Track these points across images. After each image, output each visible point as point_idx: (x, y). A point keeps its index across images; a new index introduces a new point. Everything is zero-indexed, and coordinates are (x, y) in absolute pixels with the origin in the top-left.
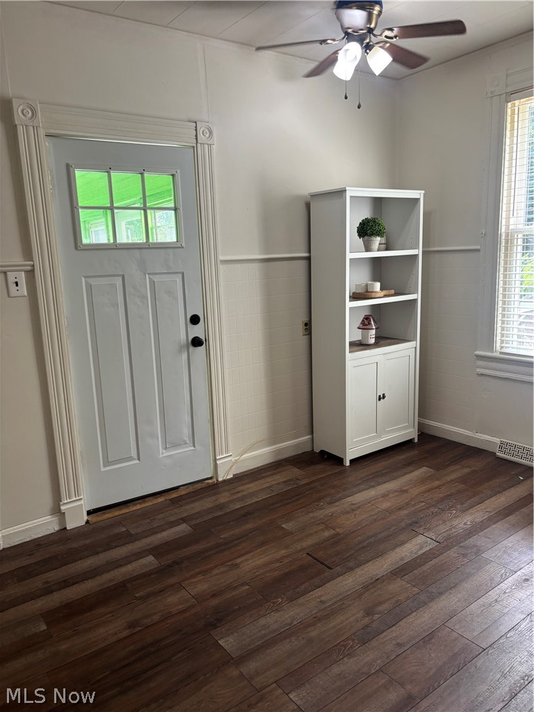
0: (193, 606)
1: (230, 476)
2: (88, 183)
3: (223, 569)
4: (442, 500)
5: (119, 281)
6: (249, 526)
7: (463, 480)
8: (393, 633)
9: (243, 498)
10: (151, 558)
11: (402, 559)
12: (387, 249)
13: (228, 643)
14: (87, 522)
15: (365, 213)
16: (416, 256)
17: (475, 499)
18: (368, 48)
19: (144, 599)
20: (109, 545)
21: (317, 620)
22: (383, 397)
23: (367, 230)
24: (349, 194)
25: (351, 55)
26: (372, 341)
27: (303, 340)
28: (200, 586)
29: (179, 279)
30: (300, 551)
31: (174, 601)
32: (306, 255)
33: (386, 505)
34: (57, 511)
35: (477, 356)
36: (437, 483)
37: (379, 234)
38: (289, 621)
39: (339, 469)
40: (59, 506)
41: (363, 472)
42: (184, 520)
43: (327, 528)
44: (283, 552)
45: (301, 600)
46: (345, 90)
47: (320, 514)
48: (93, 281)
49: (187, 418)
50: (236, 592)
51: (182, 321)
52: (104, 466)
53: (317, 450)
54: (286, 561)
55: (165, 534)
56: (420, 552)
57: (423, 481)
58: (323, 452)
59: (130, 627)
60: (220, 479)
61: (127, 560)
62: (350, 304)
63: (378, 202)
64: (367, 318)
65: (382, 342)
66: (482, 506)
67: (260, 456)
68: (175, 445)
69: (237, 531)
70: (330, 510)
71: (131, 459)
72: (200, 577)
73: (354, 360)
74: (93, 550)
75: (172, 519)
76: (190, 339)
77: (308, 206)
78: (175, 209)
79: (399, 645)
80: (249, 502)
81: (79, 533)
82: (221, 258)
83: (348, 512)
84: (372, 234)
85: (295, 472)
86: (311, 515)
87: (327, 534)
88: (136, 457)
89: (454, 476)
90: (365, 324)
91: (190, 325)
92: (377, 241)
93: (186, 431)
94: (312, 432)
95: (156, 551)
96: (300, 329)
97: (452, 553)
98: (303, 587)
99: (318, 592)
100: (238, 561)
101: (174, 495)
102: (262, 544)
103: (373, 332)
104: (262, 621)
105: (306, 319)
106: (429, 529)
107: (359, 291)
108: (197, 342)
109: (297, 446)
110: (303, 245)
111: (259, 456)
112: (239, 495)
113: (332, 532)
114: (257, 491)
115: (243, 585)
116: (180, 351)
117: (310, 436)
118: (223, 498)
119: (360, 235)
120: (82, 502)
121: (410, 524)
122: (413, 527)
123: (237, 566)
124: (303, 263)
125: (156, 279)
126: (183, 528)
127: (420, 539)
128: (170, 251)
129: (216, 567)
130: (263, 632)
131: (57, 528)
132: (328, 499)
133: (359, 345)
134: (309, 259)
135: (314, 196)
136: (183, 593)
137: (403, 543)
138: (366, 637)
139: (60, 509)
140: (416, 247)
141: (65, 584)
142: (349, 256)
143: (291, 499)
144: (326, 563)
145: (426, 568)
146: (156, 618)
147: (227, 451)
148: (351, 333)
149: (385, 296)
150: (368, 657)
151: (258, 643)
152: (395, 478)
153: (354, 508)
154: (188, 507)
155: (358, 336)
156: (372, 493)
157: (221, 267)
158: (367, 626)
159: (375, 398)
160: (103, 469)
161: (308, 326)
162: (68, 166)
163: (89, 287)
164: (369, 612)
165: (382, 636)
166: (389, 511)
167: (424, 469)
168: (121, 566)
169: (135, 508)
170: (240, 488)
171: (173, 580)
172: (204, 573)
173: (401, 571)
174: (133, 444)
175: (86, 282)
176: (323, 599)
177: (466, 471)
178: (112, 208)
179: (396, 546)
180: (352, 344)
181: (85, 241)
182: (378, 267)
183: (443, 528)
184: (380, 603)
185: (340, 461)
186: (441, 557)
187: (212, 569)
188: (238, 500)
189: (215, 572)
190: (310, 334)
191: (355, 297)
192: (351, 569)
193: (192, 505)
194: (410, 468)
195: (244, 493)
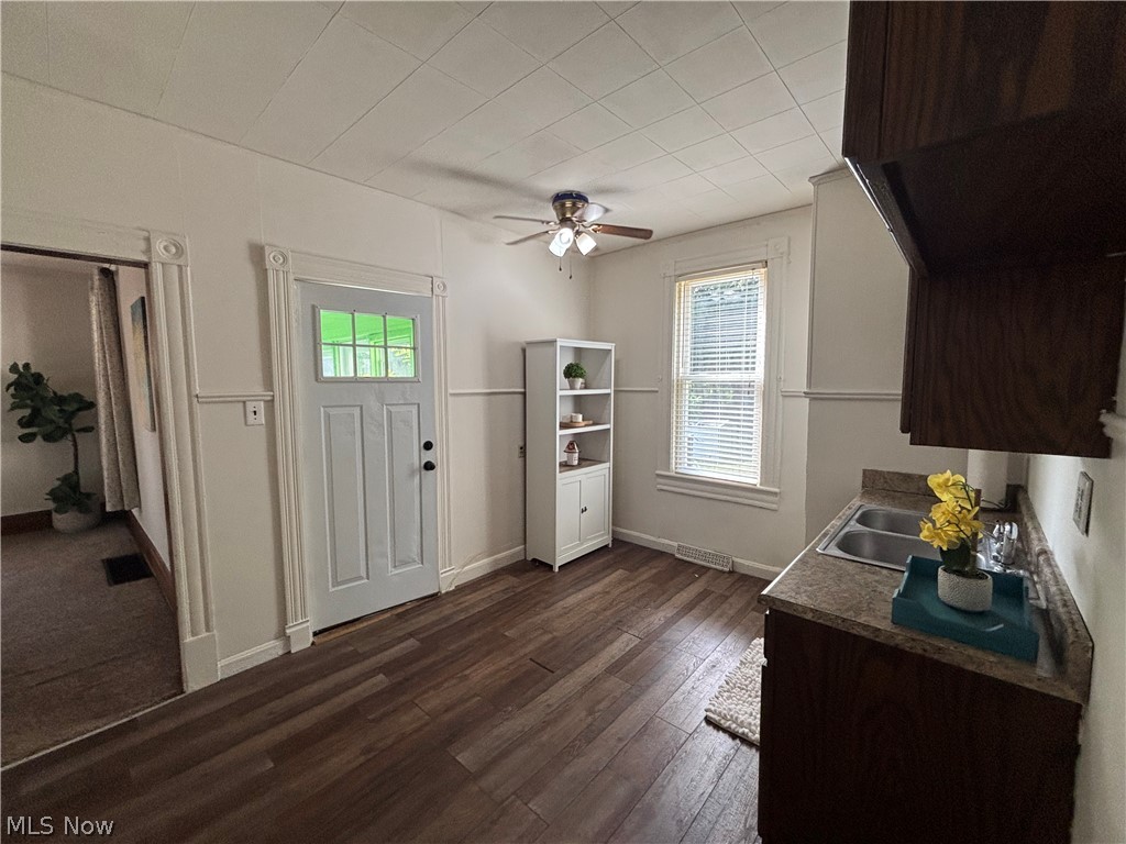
0: (427, 724)
1: (453, 588)
2: (332, 323)
3: (454, 681)
4: (638, 599)
5: (357, 411)
6: (475, 636)
7: (653, 579)
8: (613, 729)
9: (466, 609)
10: (381, 676)
11: (613, 657)
12: (586, 388)
13: (465, 758)
14: (313, 643)
15: (569, 360)
16: (609, 394)
17: (665, 597)
18: (578, 233)
19: (378, 721)
20: (338, 666)
21: (546, 724)
22: (585, 510)
23: (571, 372)
24: (559, 344)
25: (565, 239)
26: (576, 463)
27: (519, 461)
28: (433, 701)
29: (414, 410)
30: (523, 657)
31: (407, 721)
32: (523, 390)
33: (592, 607)
34: (282, 635)
35: (658, 475)
36: (631, 584)
37: (581, 376)
38: (520, 729)
39: (550, 575)
40: (284, 629)
41: (570, 577)
42: (411, 635)
43: (546, 632)
44: (509, 660)
45: (529, 706)
46: (560, 264)
47: (538, 619)
48: (333, 412)
49: (416, 537)
50: (468, 704)
51: (416, 446)
52: (333, 586)
53: (529, 559)
54: (511, 668)
55: (392, 650)
56: (628, 648)
57: (620, 582)
58: (534, 560)
59: (363, 753)
60: (443, 592)
61: (356, 681)
62: (559, 432)
63: (578, 351)
64: (571, 443)
65: (584, 463)
66: (671, 602)
67: (480, 567)
68: (405, 563)
69: (464, 642)
70: (546, 615)
71: (361, 578)
72: (432, 693)
73: (562, 478)
74: (321, 674)
75: (400, 634)
76: (423, 463)
77: (524, 351)
78: (414, 349)
79: (620, 740)
80: (472, 612)
81: (305, 656)
82: (450, 391)
83: (561, 616)
84: (576, 376)
85: (512, 580)
86: (530, 621)
87: (547, 637)
88: (365, 576)
89: (645, 577)
90: (570, 448)
91: (423, 451)
92: (580, 381)
93: (416, 549)
94: (525, 543)
95: (386, 669)
96: (517, 452)
97: (654, 647)
98: (529, 693)
99: (543, 697)
100: (467, 672)
101: (400, 610)
102: (489, 653)
103: (577, 455)
104: (496, 732)
105: (521, 444)
106: (631, 627)
107: (565, 421)
108: (429, 466)
109: (512, 556)
110: (521, 382)
111: (478, 567)
112: (463, 606)
113: (550, 636)
114: (478, 601)
115: (474, 696)
116: (412, 474)
117: (522, 547)
118: (447, 610)
119: (566, 377)
120: (308, 624)
121: (616, 624)
122: (619, 626)
123: (466, 677)
124: (520, 397)
125: (393, 409)
126: (411, 643)
127: (625, 637)
128: (408, 385)
129: (446, 680)
130: (497, 743)
131: (281, 653)
132: (543, 605)
133: (566, 466)
134: (524, 394)
135: (529, 343)
136: (416, 710)
137: (612, 642)
138: (591, 735)
139: (285, 633)
140: (609, 387)
141: (293, 713)
142: (559, 393)
143: (512, 606)
144: (548, 667)
145: (634, 662)
146: (389, 741)
147: (450, 565)
148: (561, 456)
149: (586, 426)
150: (596, 755)
151: (493, 755)
152: (598, 581)
153: (567, 611)
154: (413, 621)
155: (564, 457)
156: (580, 596)
157: (450, 398)
158: (591, 725)
159: (579, 511)
160: (332, 590)
161: (523, 449)
162: (314, 307)
163: (328, 416)
164: (591, 712)
165: (604, 733)
166: (597, 613)
167: (621, 571)
168: (349, 688)
169: (361, 626)
170: (462, 600)
171: (403, 699)
172: (434, 688)
173: (614, 668)
174: (363, 563)
175: (325, 412)
176: (550, 702)
177: (654, 571)
178: (354, 346)
179: (606, 645)
180: (561, 465)
181: (326, 374)
182: (579, 402)
183: (642, 625)
184: (599, 702)
185: (551, 567)
186: (645, 652)
187: (442, 683)
188: (462, 611)
189: (446, 685)
190: (525, 457)
191: (564, 426)
192: (571, 671)
193: (417, 620)
194: (609, 571)
195: (467, 604)
